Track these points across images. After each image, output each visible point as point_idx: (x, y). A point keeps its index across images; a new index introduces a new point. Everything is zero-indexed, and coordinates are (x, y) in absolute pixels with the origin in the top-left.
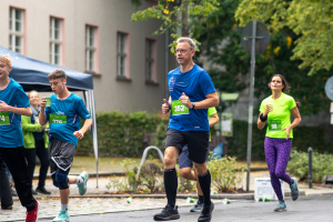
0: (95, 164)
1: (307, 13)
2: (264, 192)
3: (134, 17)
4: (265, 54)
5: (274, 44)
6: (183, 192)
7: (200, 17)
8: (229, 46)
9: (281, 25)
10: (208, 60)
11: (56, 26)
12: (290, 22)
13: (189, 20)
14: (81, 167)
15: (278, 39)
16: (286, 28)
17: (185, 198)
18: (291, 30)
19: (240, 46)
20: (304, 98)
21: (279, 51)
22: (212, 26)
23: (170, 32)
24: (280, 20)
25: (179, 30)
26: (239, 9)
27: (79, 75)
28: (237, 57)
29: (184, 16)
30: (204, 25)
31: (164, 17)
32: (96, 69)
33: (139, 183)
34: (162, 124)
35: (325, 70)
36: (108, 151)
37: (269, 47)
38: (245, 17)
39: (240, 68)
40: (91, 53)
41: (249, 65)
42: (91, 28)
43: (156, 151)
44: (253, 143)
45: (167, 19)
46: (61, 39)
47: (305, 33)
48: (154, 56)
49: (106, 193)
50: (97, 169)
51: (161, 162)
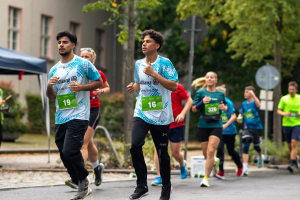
0: (47, 141)
1: (242, 9)
2: (199, 169)
3: (85, 8)
4: (203, 45)
5: (212, 36)
6: (127, 167)
7: (145, 10)
8: (170, 38)
9: (218, 20)
11: (15, 15)
12: (226, 17)
13: (135, 13)
14: (34, 143)
15: (215, 32)
16: (222, 22)
17: (128, 173)
18: (227, 25)
19: (181, 37)
20: (237, 85)
21: (216, 43)
22: (156, 19)
23: (118, 23)
24: (218, 15)
25: (126, 22)
26: (181, 4)
27: (34, 60)
28: (178, 48)
29: (131, 9)
30: (149, 18)
31: (112, 10)
32: (50, 55)
34: (109, 106)
35: (256, 61)
37: (206, 39)
38: (185, 11)
39: (181, 57)
40: (46, 40)
41: (188, 54)
42: (46, 18)
43: (103, 131)
44: (190, 124)
45: (115, 11)
46: (18, 27)
47: (239, 27)
48: (104, 44)
49: (57, 167)
50: (49, 146)
51: (107, 140)
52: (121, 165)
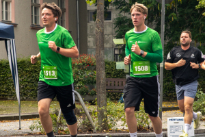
6: (102, 131)
10: (117, 9)
32: (12, 19)
33: (60, 124)
36: (25, 94)
49: (30, 134)
50: (20, 112)
51: (80, 104)
52: (96, 129)
